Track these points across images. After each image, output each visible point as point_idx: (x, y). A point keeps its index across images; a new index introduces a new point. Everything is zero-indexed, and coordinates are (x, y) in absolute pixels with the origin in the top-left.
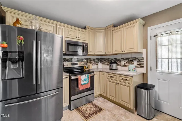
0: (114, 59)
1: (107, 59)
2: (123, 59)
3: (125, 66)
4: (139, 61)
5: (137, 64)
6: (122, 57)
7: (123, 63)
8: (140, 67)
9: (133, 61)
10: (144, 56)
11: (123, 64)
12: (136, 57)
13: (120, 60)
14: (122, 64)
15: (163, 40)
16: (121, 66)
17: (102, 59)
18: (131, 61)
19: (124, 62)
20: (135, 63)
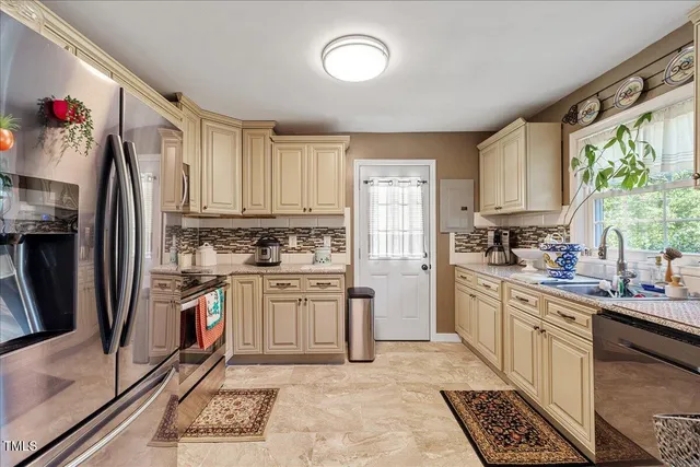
0: (264, 230)
1: (235, 231)
2: (295, 231)
3: (299, 251)
4: (335, 237)
5: (333, 245)
6: (292, 226)
7: (293, 242)
8: (338, 251)
9: (322, 238)
10: (347, 223)
11: (296, 246)
12: (330, 226)
13: (286, 233)
14: (291, 246)
15: (380, 191)
16: (286, 252)
17: (211, 231)
18: (317, 236)
19: (296, 242)
20: (327, 241)
